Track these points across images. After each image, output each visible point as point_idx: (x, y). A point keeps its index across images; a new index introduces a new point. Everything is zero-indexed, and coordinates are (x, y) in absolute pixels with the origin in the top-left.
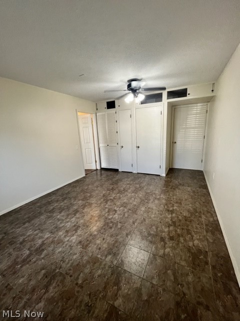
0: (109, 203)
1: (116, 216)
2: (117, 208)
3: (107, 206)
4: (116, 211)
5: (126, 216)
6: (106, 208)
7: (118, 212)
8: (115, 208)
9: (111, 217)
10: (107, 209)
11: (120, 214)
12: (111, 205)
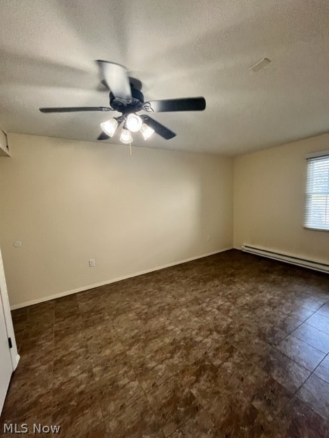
0: (224, 324)
1: (220, 302)
2: (214, 312)
3: (230, 320)
4: (218, 309)
5: (208, 299)
6: (231, 317)
7: (216, 306)
8: (217, 312)
9: (227, 304)
10: (230, 315)
11: (214, 302)
12: (223, 319)
